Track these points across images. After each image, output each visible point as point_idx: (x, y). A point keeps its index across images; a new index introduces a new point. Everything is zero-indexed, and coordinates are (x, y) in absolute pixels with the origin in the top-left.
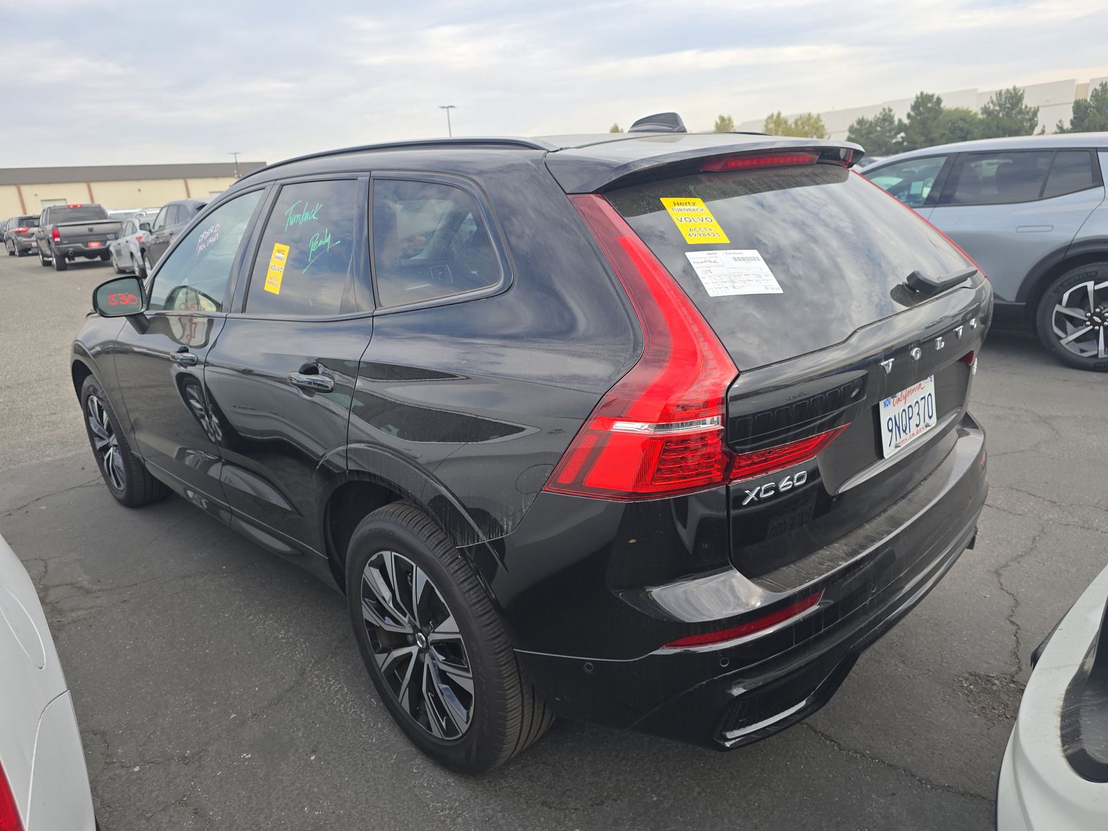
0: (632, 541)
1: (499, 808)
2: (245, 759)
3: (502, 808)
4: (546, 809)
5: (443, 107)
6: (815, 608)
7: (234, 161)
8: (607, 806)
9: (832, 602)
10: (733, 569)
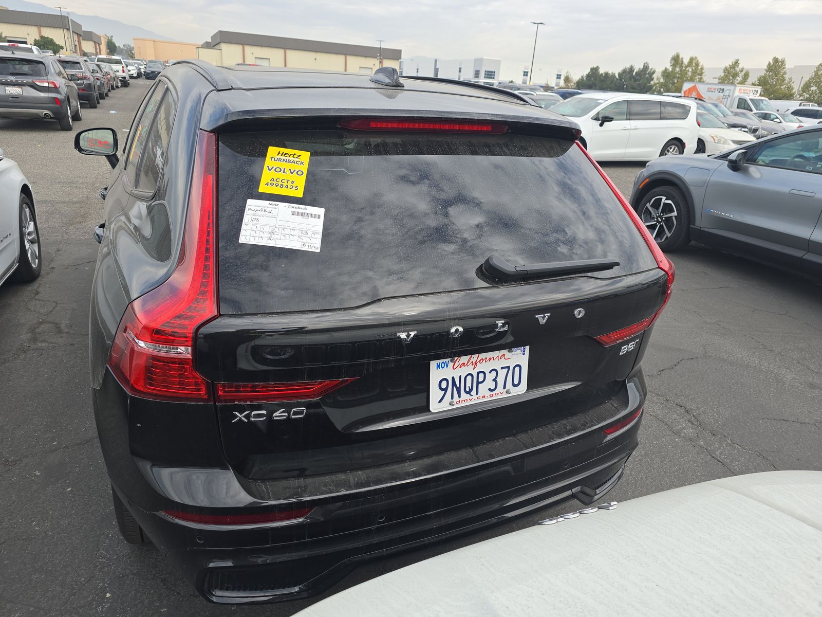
0: (138, 425)
1: (135, 571)
2: (35, 475)
3: (137, 572)
4: (162, 584)
5: (535, 23)
6: (301, 520)
7: (379, 47)
8: (199, 600)
9: (322, 520)
10: (228, 469)
